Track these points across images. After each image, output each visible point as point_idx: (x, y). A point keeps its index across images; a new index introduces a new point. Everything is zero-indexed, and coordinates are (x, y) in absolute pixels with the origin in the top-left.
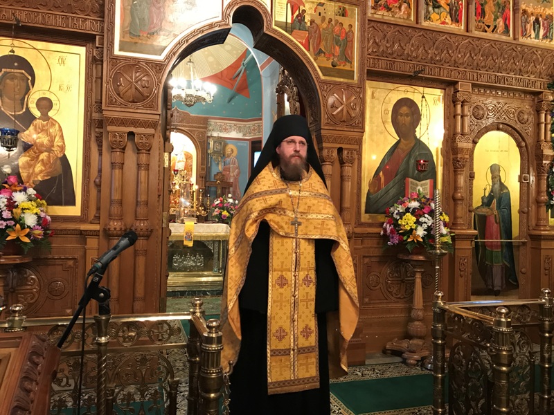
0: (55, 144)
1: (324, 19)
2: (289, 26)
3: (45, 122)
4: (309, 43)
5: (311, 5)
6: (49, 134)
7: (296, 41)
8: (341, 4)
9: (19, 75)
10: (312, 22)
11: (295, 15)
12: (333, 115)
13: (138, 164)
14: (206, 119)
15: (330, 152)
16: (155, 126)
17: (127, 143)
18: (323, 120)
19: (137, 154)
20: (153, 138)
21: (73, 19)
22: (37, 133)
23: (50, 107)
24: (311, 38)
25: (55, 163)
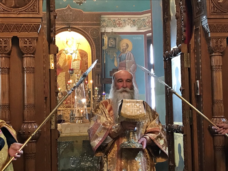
12: (219, 3)
13: (23, 68)
14: (100, 15)
15: (219, 42)
16: (38, 29)
17: (12, 47)
18: (208, 9)
19: (22, 58)
20: (37, 40)
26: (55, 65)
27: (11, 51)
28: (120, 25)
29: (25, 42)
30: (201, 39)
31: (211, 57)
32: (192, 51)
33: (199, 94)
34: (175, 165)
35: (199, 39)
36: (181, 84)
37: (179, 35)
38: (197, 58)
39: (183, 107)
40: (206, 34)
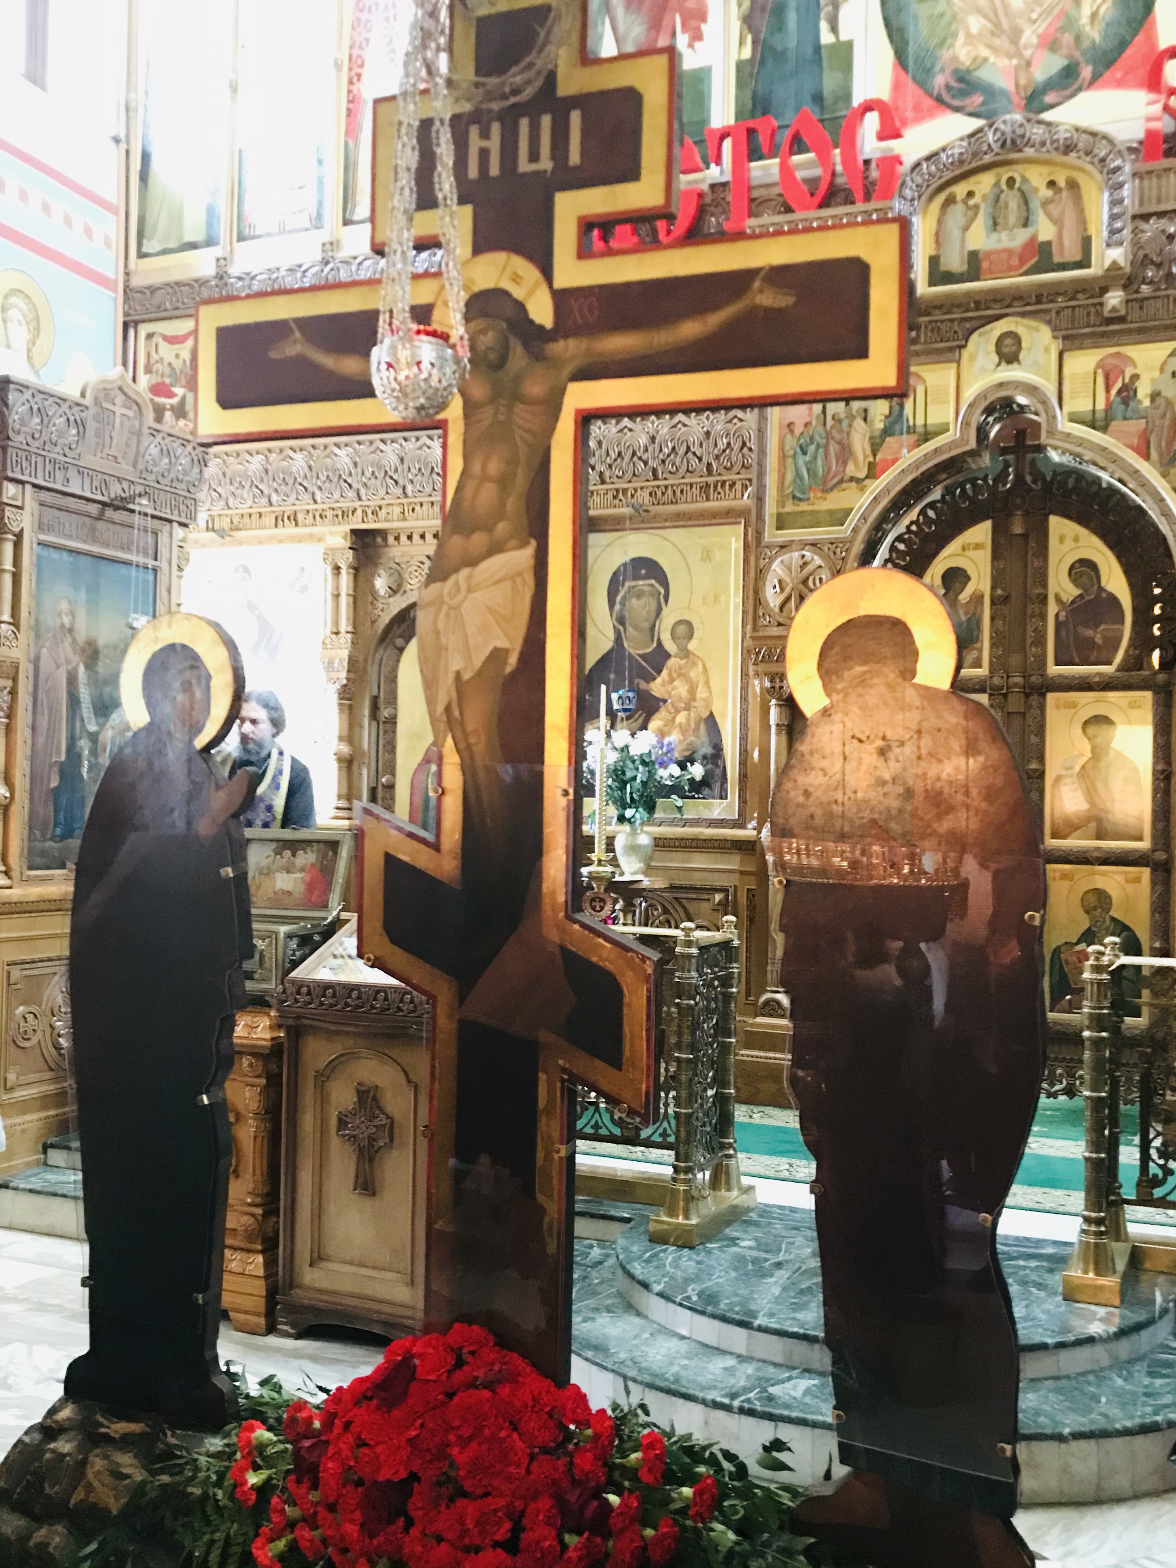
0: (698, 695)
3: (684, 661)
4: (1148, 443)
6: (689, 681)
7: (1115, 445)
9: (647, 589)
11: (1114, 391)
21: (716, 486)
22: (672, 680)
23: (690, 636)
24: (1152, 431)
25: (697, 729)
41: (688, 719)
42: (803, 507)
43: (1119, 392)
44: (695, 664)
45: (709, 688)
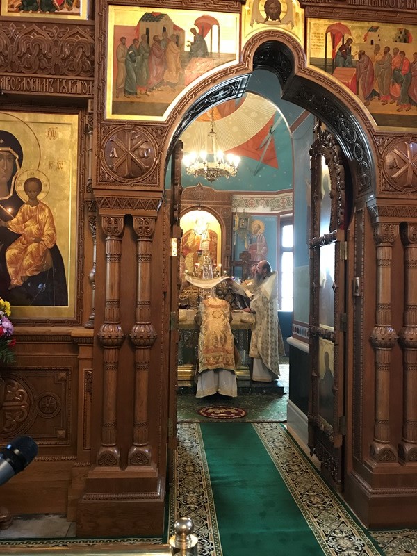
0: (45, 232)
1: (377, 49)
2: (330, 63)
3: (34, 208)
4: (358, 83)
5: (360, 32)
6: (38, 222)
7: (339, 82)
8: (401, 26)
10: (361, 54)
11: (337, 48)
12: (393, 178)
13: (138, 255)
14: (231, 194)
15: (389, 229)
16: (157, 206)
17: (124, 228)
18: (378, 186)
19: (136, 243)
20: (156, 221)
21: (61, 82)
22: (24, 221)
23: (39, 189)
24: (360, 76)
25: (44, 255)
26: (178, 252)
27: (123, 233)
28: (252, 205)
29: (141, 223)
30: (364, 225)
31: (377, 248)
32: (351, 239)
33: (358, 295)
34: (319, 377)
35: (362, 225)
36: (334, 281)
37: (333, 218)
38: (358, 249)
39: (335, 309)
40: (372, 218)
41: (38, 249)
42: (132, 99)
43: (341, 49)
44: (44, 210)
45: (54, 227)
